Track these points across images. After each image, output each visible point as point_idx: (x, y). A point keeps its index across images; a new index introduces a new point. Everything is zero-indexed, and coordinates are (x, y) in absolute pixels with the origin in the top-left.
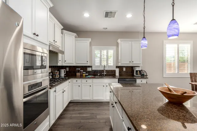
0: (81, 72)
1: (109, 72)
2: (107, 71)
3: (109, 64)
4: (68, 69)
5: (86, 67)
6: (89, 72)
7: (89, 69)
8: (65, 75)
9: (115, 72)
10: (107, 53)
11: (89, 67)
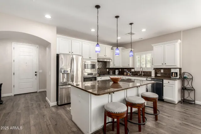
0: (127, 72)
1: (148, 73)
2: (144, 72)
3: (147, 67)
4: (120, 70)
5: (131, 69)
6: (133, 72)
7: (133, 70)
8: (118, 73)
9: (151, 73)
10: (146, 57)
11: (133, 68)
